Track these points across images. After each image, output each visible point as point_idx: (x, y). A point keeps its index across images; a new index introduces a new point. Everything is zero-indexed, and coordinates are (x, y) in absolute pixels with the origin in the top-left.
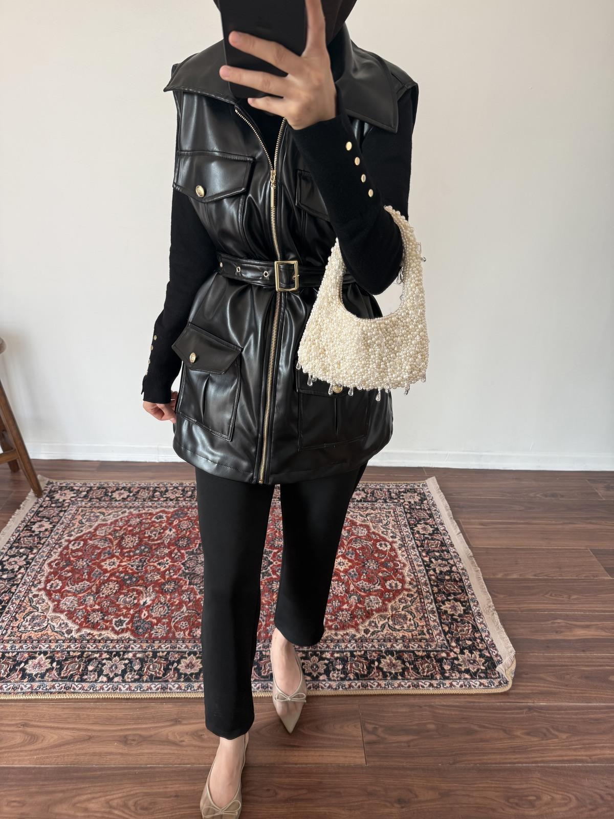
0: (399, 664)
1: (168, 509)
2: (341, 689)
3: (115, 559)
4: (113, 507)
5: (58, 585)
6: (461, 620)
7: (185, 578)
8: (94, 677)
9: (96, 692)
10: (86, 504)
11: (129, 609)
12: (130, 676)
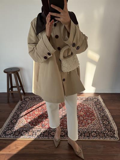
0: (96, 134)
2: (84, 139)
3: (37, 112)
4: (36, 102)
5: (27, 117)
6: (108, 125)
8: (35, 136)
10: (31, 101)
12: (42, 135)
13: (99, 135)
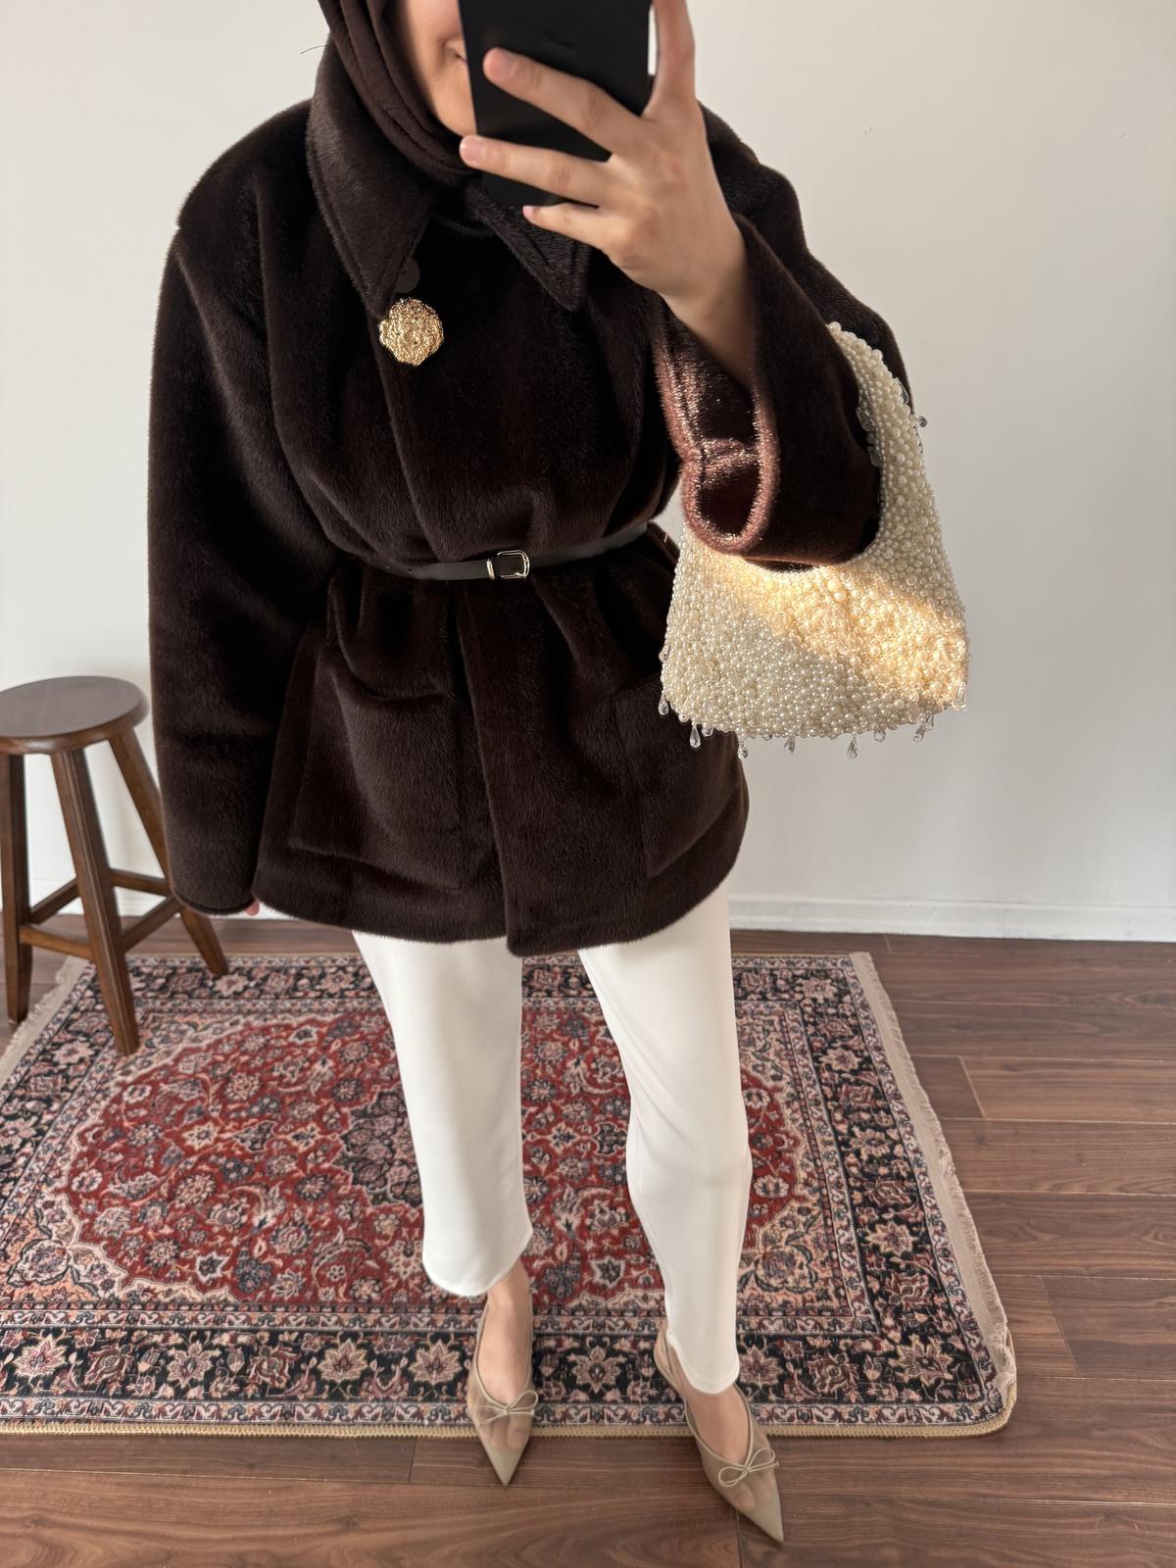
0: (773, 1366)
1: (323, 1015)
2: (648, 1422)
3: (209, 1126)
4: (214, 1013)
5: (93, 1181)
6: (908, 1266)
7: (346, 1168)
8: (148, 1388)
9: (150, 1420)
10: (163, 1004)
11: (229, 1237)
12: (221, 1386)
13: (807, 1378)
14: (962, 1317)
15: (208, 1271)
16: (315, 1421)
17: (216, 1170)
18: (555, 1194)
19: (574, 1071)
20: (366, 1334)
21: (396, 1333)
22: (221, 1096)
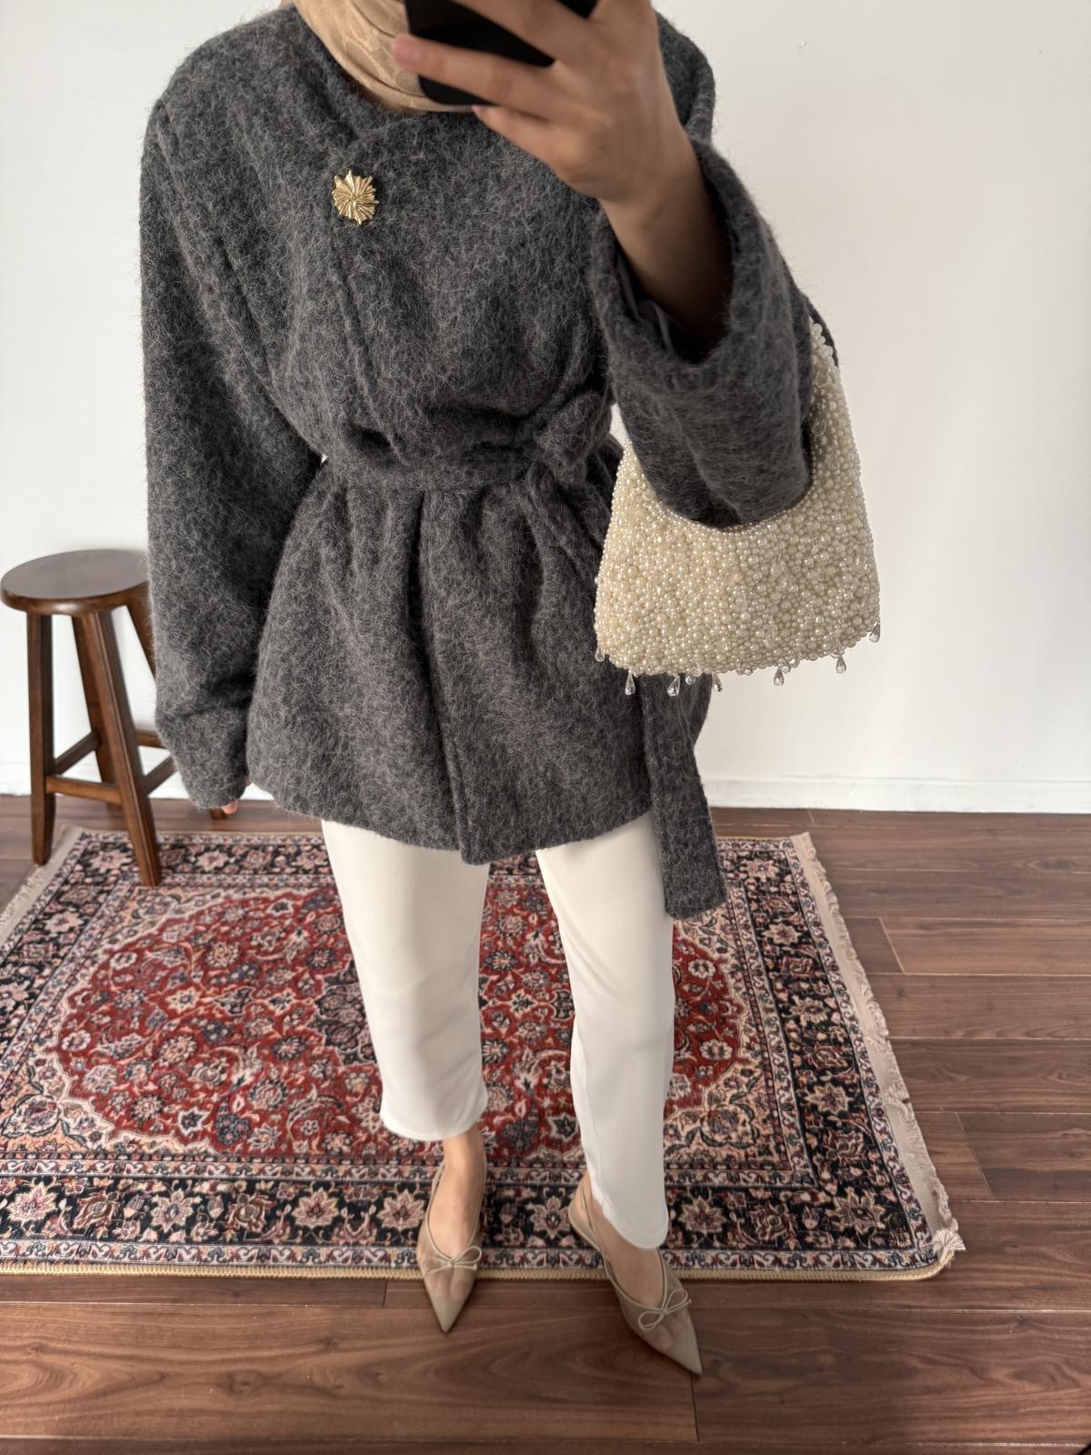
0: (718, 1214)
1: (299, 890)
3: (192, 991)
4: (196, 886)
5: (82, 1041)
6: (844, 1124)
7: (320, 1031)
8: (133, 1232)
9: (135, 1262)
11: (210, 1093)
12: (201, 1231)
13: (749, 1226)
14: (895, 1172)
15: (189, 1125)
16: (290, 1263)
17: (198, 1032)
18: (514, 1055)
19: (533, 943)
20: (337, 1184)
21: (365, 1183)
22: (203, 963)
